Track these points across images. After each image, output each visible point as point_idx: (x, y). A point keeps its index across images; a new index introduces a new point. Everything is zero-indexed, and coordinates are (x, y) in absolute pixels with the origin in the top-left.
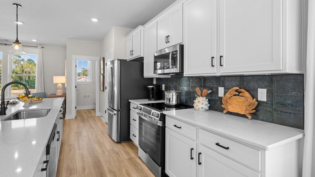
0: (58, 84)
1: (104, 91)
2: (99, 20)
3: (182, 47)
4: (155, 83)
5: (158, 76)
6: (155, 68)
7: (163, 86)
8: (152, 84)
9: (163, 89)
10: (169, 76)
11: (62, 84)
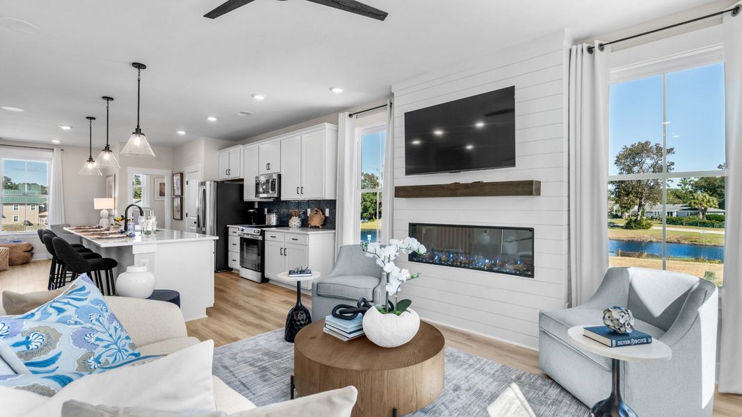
0: (101, 210)
1: (182, 219)
2: (186, 132)
3: (279, 176)
4: (256, 206)
5: (259, 200)
6: (257, 192)
7: (266, 210)
8: (253, 208)
9: (266, 212)
10: (272, 200)
11: (107, 210)
